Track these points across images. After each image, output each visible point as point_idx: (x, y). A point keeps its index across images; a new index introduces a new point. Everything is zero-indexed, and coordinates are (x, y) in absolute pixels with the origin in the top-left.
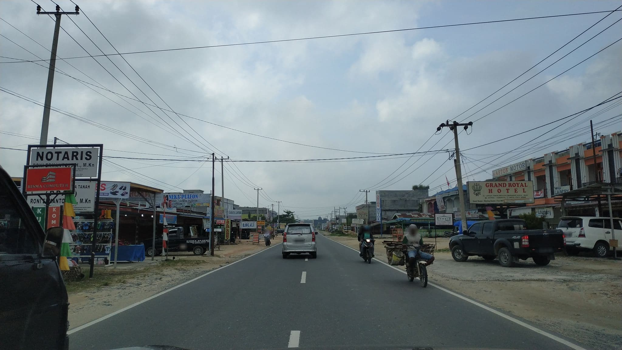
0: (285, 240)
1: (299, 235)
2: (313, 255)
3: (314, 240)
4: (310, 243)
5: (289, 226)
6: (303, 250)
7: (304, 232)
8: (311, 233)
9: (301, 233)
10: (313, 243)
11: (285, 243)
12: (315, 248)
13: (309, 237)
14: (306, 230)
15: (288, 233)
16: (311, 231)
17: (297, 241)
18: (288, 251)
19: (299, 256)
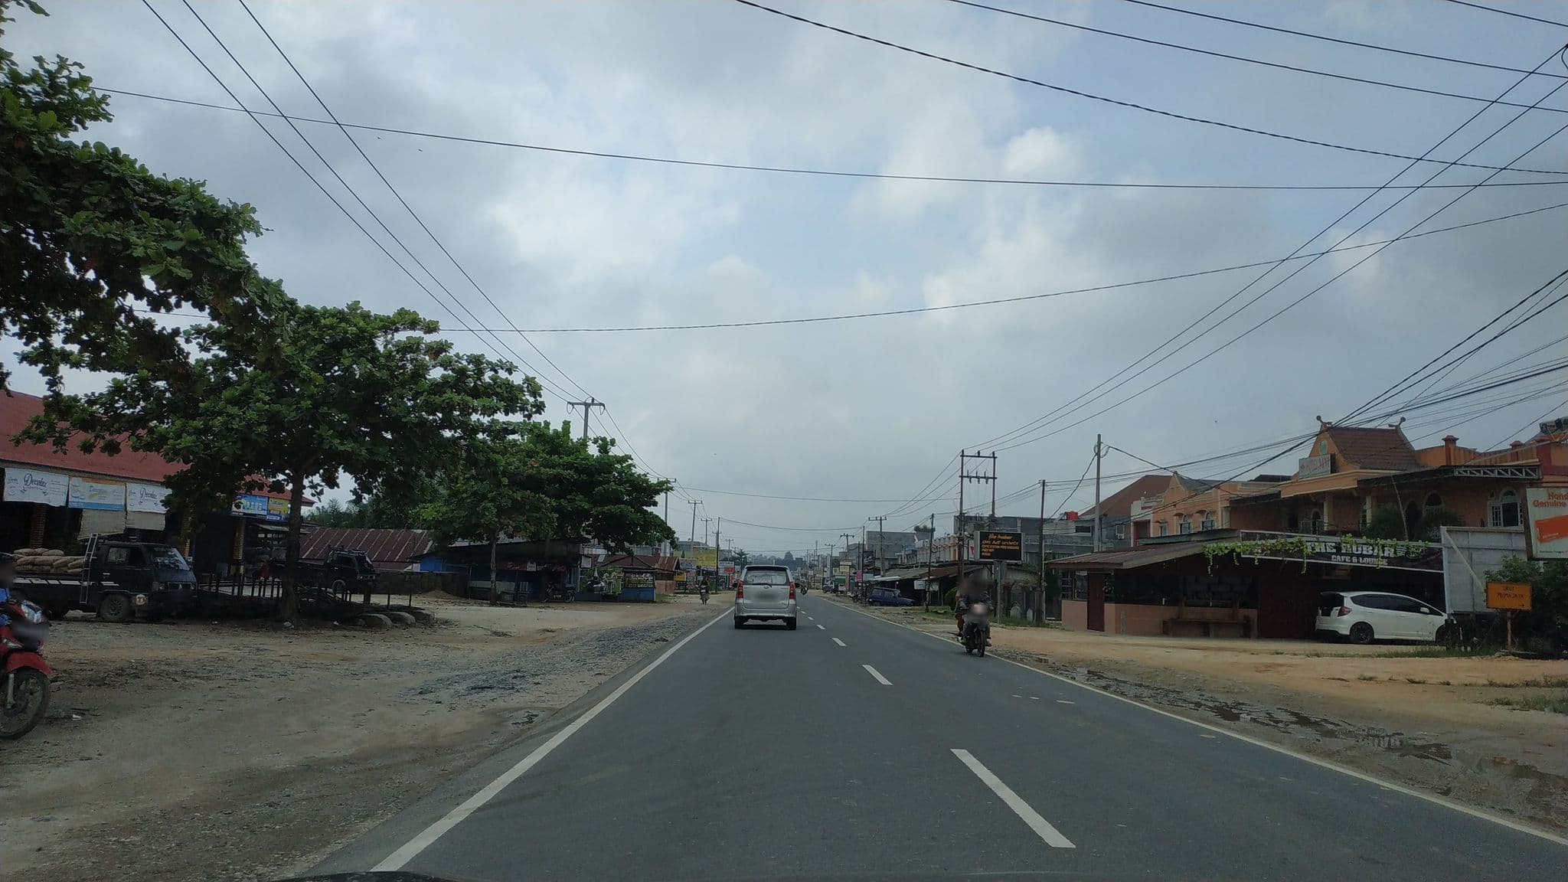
0: (740, 595)
1: (766, 586)
2: (791, 624)
3: (792, 596)
4: (786, 602)
5: (748, 570)
6: (771, 614)
7: (774, 582)
8: (788, 583)
9: (770, 582)
10: (792, 602)
11: (741, 601)
12: (794, 611)
13: (784, 591)
14: (778, 578)
15: (746, 582)
16: (788, 579)
17: (764, 596)
18: (745, 615)
19: (765, 625)
